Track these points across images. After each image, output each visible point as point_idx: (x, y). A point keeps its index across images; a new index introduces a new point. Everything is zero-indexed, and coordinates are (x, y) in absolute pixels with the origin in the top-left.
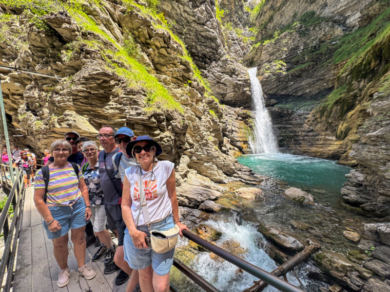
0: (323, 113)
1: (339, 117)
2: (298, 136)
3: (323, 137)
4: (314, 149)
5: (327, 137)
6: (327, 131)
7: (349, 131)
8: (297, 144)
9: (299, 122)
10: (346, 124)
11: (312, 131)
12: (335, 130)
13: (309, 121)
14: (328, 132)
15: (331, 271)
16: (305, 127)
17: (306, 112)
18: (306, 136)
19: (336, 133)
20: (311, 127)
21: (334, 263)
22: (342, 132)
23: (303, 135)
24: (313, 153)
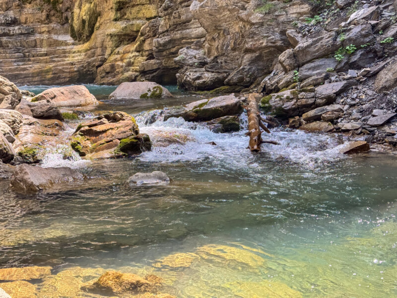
5: (55, 37)
6: (50, 22)
7: (96, 18)
11: (14, 22)
18: (5, 35)
19: (72, 26)
20: (11, 14)
22: (84, 22)
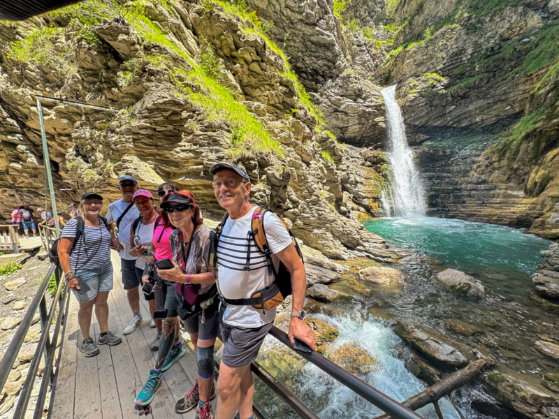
0: (504, 154)
1: (530, 160)
2: (460, 190)
3: (503, 191)
4: (486, 210)
5: (509, 192)
6: (510, 182)
7: (548, 181)
8: (458, 203)
9: (463, 168)
10: (543, 171)
11: (484, 182)
12: (524, 180)
13: (479, 167)
14: (511, 184)
15: (513, 403)
16: (473, 175)
17: (474, 152)
18: (474, 190)
19: (526, 185)
20: (483, 177)
21: (519, 391)
22: (536, 183)
23: (469, 189)
24: (484, 216)
